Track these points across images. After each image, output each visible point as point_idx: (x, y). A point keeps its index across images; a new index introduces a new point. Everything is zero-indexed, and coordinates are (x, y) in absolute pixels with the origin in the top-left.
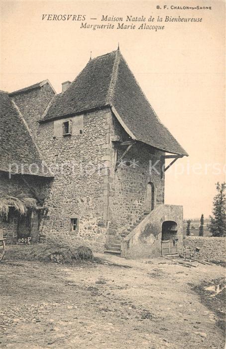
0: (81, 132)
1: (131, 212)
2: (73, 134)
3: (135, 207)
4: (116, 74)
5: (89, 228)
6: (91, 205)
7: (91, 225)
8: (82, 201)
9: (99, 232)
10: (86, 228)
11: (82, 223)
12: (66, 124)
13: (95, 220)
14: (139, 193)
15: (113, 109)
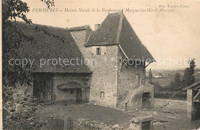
0: (105, 53)
1: (128, 89)
2: (101, 54)
3: (130, 87)
4: (121, 26)
5: (110, 97)
6: (110, 86)
7: (110, 95)
8: (106, 84)
9: (114, 99)
10: (108, 97)
11: (106, 94)
12: (98, 49)
13: (112, 93)
14: (132, 80)
15: (119, 45)
